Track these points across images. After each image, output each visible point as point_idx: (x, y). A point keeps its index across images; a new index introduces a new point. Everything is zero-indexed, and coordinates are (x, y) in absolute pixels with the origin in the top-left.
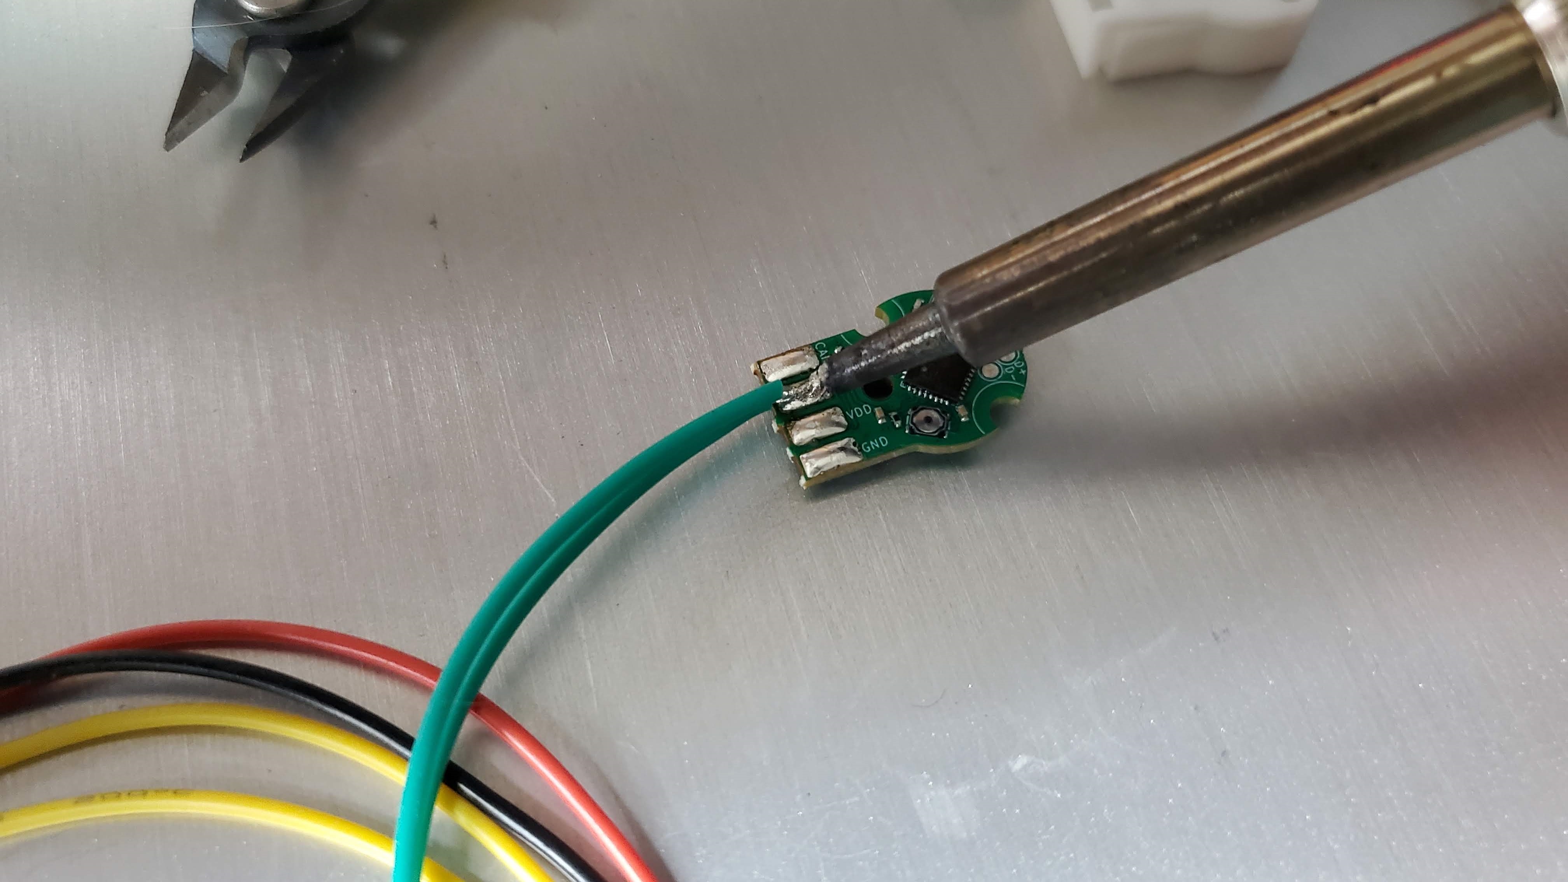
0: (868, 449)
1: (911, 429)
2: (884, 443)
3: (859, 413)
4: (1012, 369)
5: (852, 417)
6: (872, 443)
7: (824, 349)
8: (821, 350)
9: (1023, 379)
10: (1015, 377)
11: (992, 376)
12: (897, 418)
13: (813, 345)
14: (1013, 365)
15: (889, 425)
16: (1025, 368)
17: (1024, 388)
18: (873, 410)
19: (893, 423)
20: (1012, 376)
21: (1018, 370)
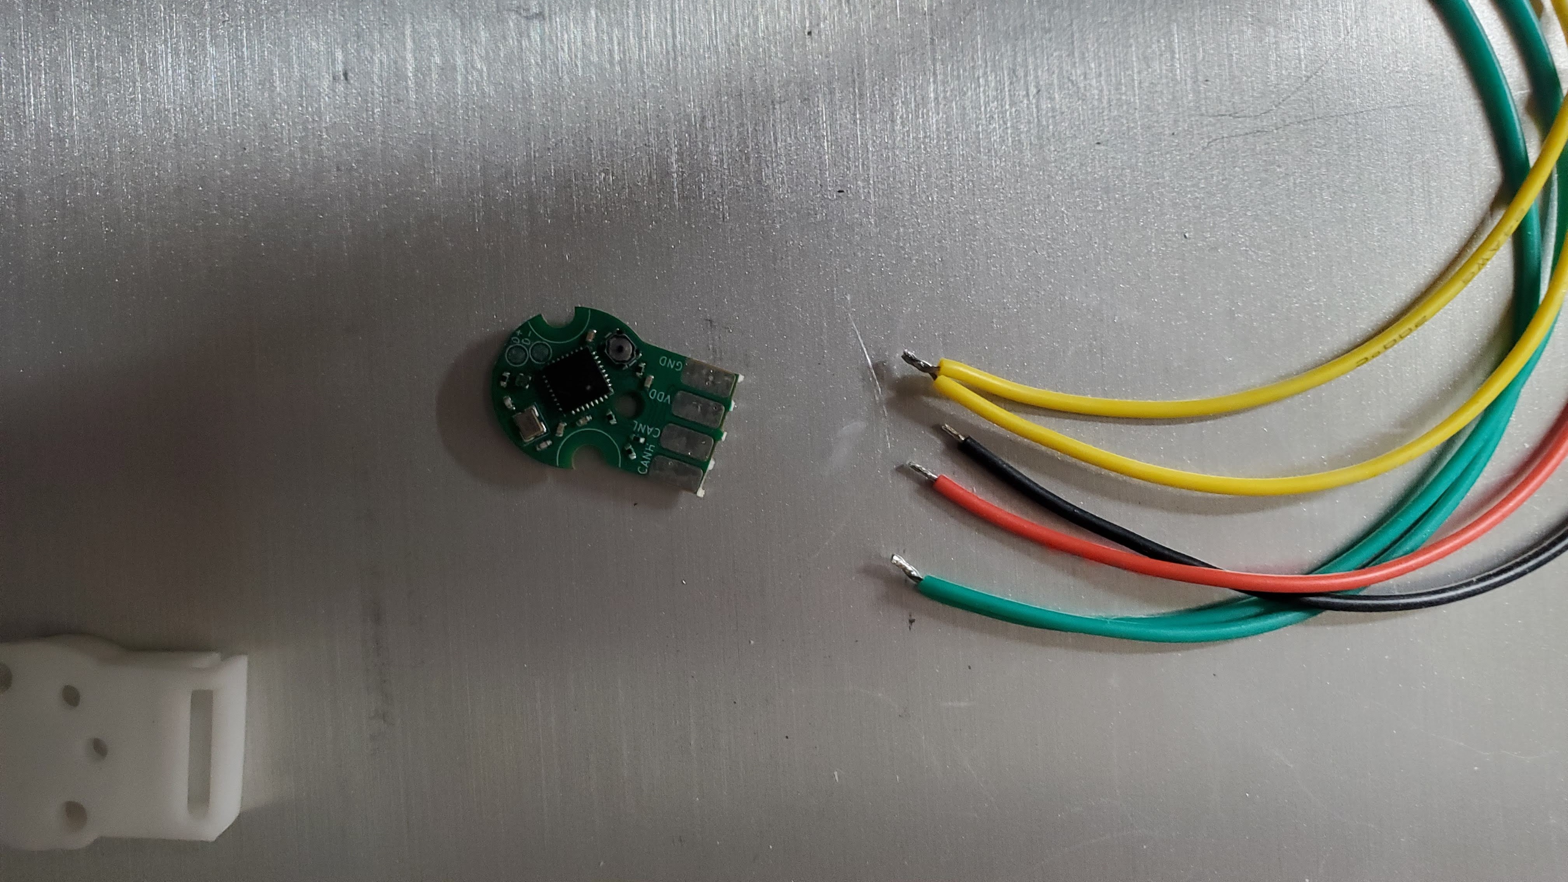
0: (680, 364)
1: (638, 354)
2: (664, 359)
3: (661, 395)
5: (669, 397)
6: (672, 367)
7: (642, 465)
8: (644, 468)
9: (525, 327)
10: (528, 333)
12: (639, 369)
15: (649, 370)
17: (531, 323)
18: (651, 389)
19: (645, 368)
20: (529, 335)
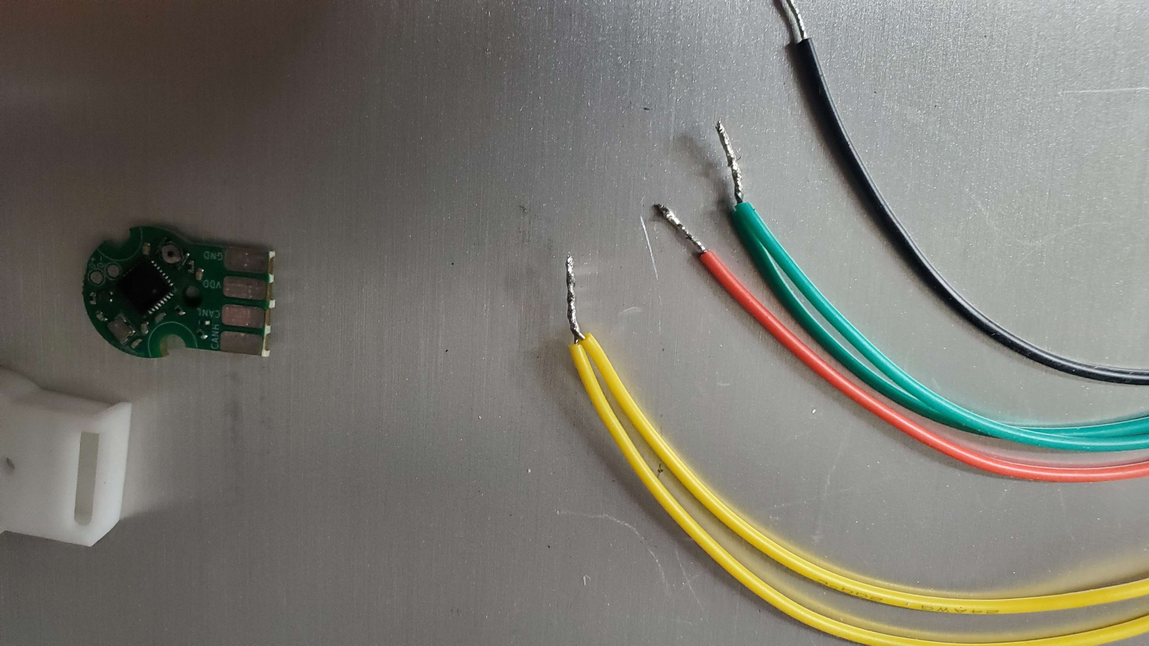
2: (207, 253)
3: (212, 283)
4: (100, 265)
5: (219, 283)
6: (215, 258)
7: (213, 342)
8: (216, 343)
9: (96, 255)
11: (113, 266)
12: (190, 267)
13: (219, 350)
14: (96, 267)
15: (198, 265)
16: (90, 261)
17: (100, 247)
18: (203, 280)
19: (194, 265)
20: (101, 259)
21: (95, 262)
